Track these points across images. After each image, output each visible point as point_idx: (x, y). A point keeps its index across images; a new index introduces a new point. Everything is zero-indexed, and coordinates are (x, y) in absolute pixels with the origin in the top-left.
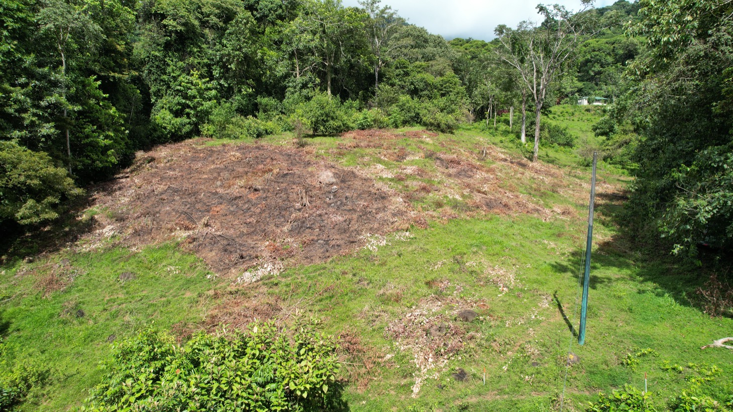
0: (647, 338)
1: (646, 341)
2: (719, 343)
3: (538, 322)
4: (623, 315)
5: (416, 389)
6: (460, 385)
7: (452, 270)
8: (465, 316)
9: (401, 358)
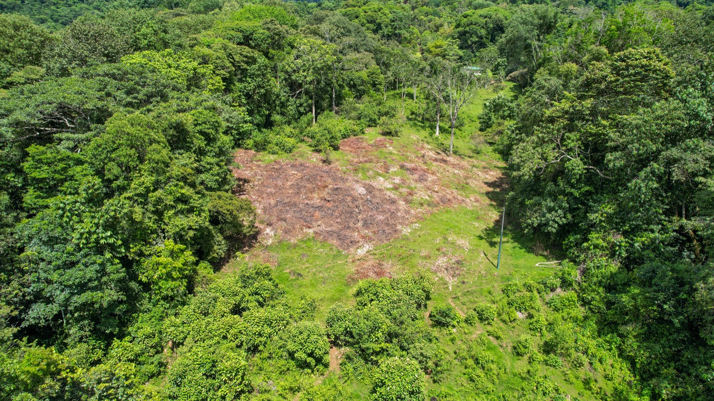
0: (517, 265)
1: (517, 266)
2: (537, 265)
3: (482, 262)
4: (509, 257)
5: (450, 288)
6: (464, 285)
7: (444, 243)
8: (458, 262)
9: (441, 279)
